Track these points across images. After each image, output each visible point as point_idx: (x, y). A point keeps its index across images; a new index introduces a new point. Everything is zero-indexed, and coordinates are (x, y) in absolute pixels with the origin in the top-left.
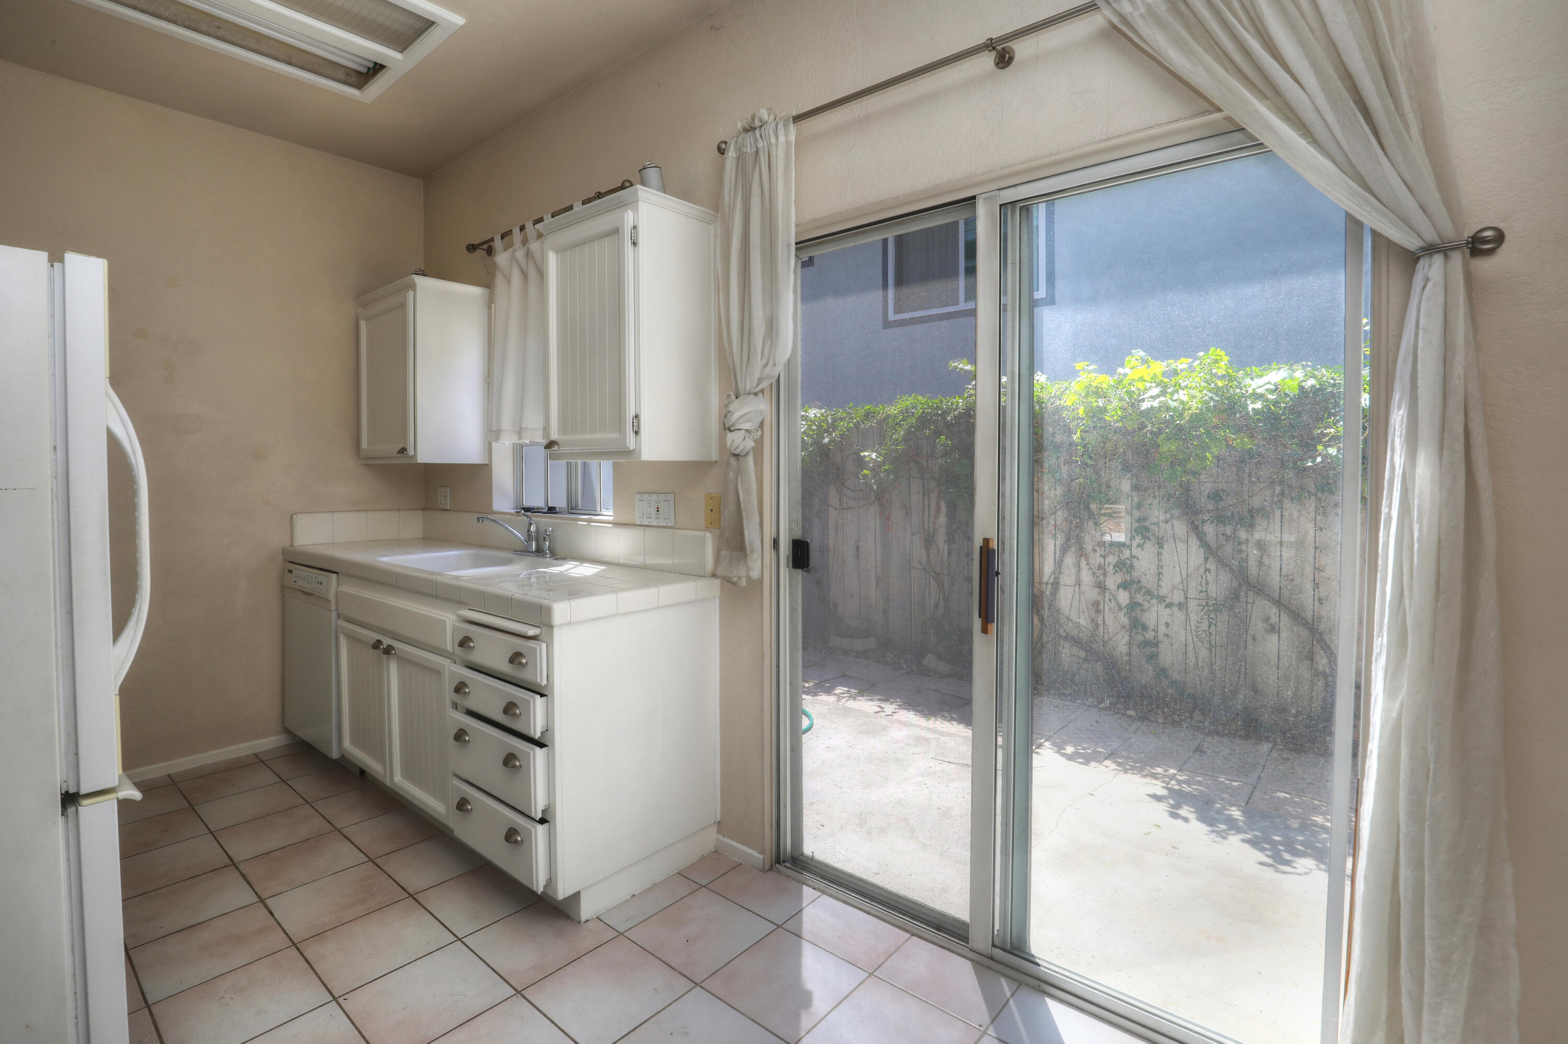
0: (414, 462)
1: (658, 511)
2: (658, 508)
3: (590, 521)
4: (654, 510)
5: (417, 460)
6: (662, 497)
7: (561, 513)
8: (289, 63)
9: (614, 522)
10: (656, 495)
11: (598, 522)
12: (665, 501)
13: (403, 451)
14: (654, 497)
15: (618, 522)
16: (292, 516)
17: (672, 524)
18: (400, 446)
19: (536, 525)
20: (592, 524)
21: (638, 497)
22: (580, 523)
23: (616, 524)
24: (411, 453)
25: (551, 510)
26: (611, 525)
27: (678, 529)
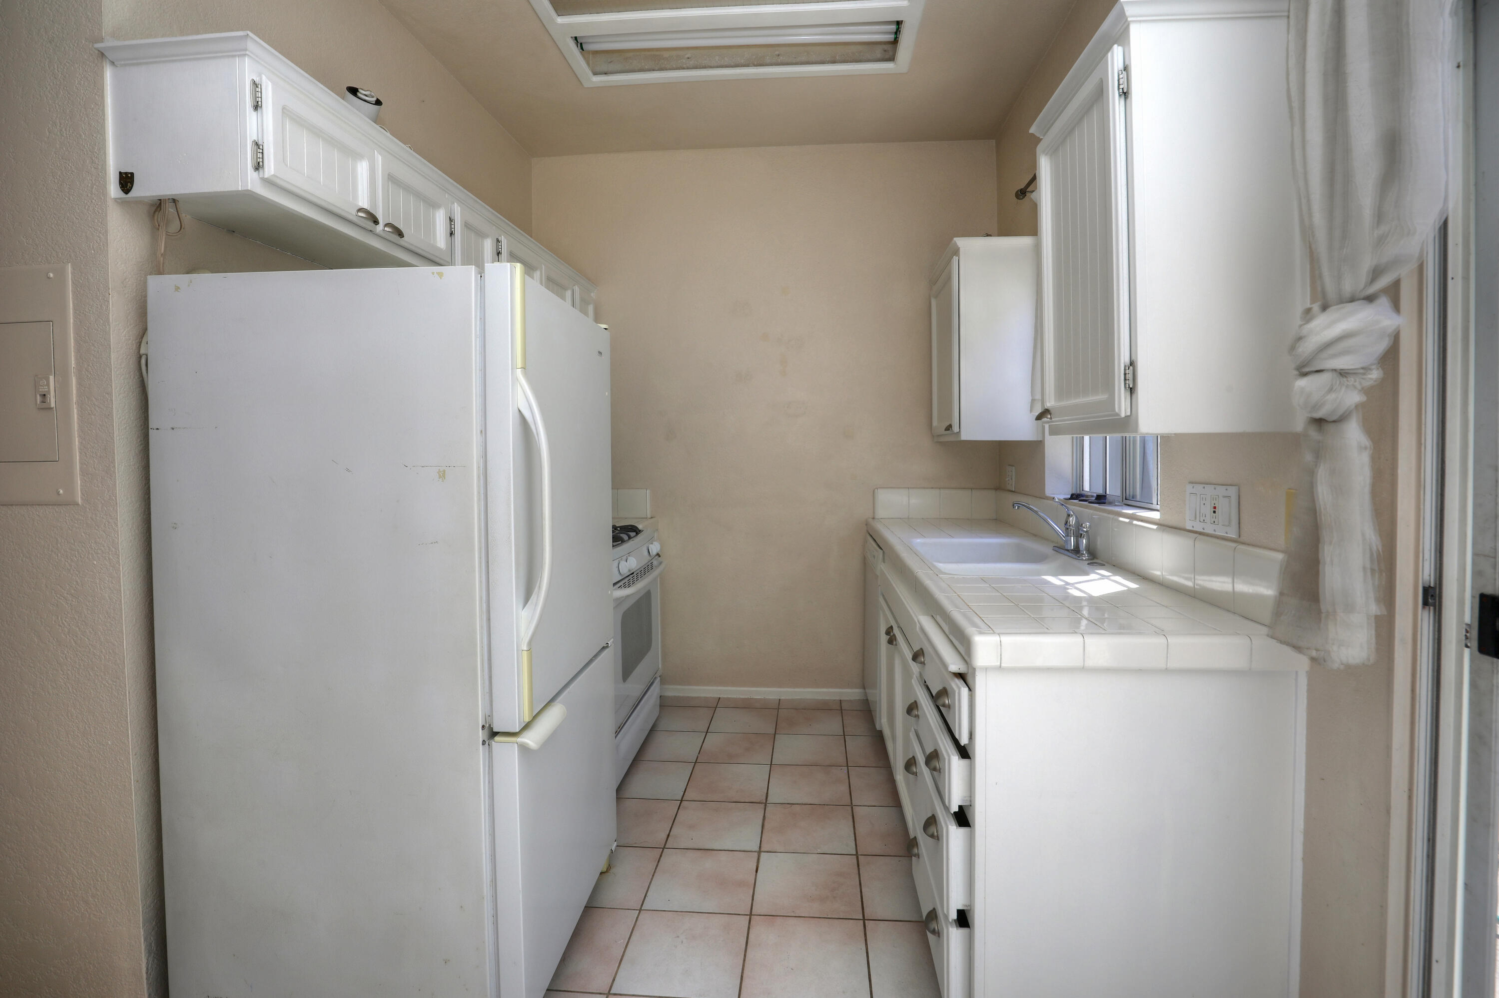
0: (959, 440)
1: (1214, 512)
2: (1215, 508)
3: (1133, 517)
4: (1208, 510)
5: (961, 438)
6: (1221, 490)
7: (1111, 503)
8: (834, 62)
9: (1161, 522)
10: (1213, 486)
11: (1142, 521)
12: (1224, 497)
13: (949, 428)
14: (1209, 488)
15: (1166, 523)
16: (874, 491)
17: (1233, 536)
18: (948, 424)
19: (1076, 517)
20: (1135, 522)
21: (1189, 488)
22: (1121, 519)
23: (1163, 526)
24: (956, 429)
25: (1100, 500)
26: (1155, 527)
27: (1243, 543)
